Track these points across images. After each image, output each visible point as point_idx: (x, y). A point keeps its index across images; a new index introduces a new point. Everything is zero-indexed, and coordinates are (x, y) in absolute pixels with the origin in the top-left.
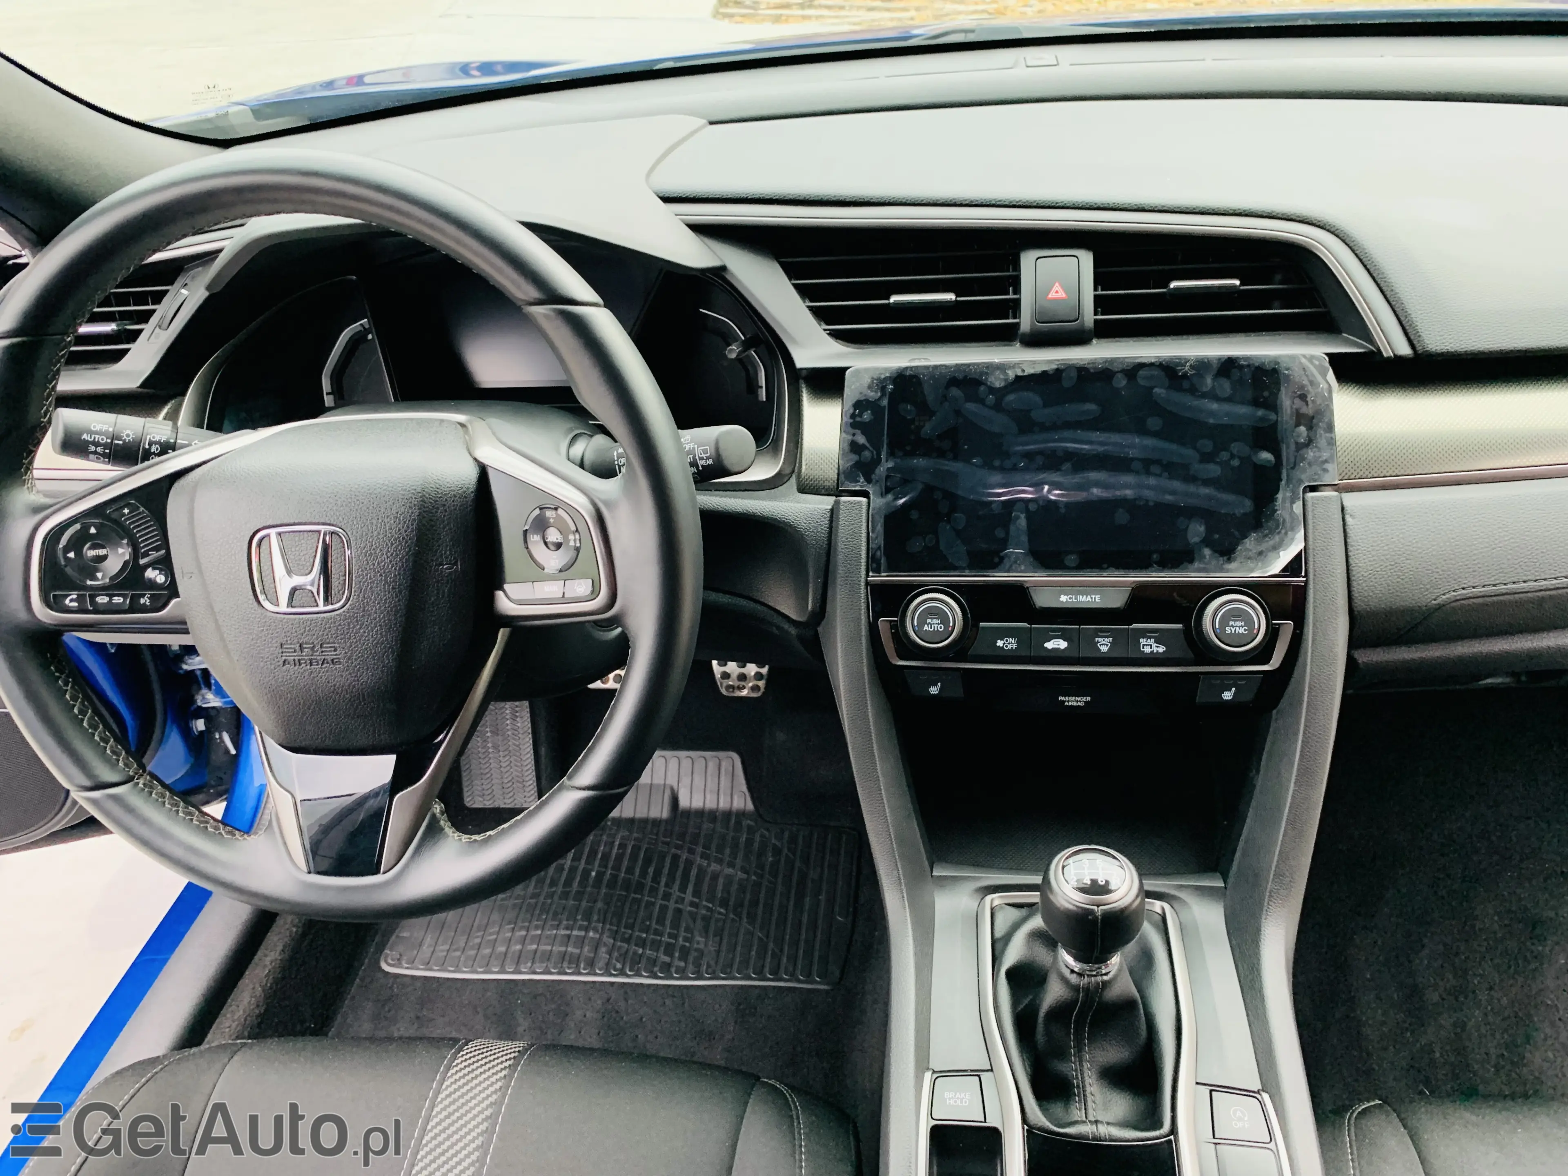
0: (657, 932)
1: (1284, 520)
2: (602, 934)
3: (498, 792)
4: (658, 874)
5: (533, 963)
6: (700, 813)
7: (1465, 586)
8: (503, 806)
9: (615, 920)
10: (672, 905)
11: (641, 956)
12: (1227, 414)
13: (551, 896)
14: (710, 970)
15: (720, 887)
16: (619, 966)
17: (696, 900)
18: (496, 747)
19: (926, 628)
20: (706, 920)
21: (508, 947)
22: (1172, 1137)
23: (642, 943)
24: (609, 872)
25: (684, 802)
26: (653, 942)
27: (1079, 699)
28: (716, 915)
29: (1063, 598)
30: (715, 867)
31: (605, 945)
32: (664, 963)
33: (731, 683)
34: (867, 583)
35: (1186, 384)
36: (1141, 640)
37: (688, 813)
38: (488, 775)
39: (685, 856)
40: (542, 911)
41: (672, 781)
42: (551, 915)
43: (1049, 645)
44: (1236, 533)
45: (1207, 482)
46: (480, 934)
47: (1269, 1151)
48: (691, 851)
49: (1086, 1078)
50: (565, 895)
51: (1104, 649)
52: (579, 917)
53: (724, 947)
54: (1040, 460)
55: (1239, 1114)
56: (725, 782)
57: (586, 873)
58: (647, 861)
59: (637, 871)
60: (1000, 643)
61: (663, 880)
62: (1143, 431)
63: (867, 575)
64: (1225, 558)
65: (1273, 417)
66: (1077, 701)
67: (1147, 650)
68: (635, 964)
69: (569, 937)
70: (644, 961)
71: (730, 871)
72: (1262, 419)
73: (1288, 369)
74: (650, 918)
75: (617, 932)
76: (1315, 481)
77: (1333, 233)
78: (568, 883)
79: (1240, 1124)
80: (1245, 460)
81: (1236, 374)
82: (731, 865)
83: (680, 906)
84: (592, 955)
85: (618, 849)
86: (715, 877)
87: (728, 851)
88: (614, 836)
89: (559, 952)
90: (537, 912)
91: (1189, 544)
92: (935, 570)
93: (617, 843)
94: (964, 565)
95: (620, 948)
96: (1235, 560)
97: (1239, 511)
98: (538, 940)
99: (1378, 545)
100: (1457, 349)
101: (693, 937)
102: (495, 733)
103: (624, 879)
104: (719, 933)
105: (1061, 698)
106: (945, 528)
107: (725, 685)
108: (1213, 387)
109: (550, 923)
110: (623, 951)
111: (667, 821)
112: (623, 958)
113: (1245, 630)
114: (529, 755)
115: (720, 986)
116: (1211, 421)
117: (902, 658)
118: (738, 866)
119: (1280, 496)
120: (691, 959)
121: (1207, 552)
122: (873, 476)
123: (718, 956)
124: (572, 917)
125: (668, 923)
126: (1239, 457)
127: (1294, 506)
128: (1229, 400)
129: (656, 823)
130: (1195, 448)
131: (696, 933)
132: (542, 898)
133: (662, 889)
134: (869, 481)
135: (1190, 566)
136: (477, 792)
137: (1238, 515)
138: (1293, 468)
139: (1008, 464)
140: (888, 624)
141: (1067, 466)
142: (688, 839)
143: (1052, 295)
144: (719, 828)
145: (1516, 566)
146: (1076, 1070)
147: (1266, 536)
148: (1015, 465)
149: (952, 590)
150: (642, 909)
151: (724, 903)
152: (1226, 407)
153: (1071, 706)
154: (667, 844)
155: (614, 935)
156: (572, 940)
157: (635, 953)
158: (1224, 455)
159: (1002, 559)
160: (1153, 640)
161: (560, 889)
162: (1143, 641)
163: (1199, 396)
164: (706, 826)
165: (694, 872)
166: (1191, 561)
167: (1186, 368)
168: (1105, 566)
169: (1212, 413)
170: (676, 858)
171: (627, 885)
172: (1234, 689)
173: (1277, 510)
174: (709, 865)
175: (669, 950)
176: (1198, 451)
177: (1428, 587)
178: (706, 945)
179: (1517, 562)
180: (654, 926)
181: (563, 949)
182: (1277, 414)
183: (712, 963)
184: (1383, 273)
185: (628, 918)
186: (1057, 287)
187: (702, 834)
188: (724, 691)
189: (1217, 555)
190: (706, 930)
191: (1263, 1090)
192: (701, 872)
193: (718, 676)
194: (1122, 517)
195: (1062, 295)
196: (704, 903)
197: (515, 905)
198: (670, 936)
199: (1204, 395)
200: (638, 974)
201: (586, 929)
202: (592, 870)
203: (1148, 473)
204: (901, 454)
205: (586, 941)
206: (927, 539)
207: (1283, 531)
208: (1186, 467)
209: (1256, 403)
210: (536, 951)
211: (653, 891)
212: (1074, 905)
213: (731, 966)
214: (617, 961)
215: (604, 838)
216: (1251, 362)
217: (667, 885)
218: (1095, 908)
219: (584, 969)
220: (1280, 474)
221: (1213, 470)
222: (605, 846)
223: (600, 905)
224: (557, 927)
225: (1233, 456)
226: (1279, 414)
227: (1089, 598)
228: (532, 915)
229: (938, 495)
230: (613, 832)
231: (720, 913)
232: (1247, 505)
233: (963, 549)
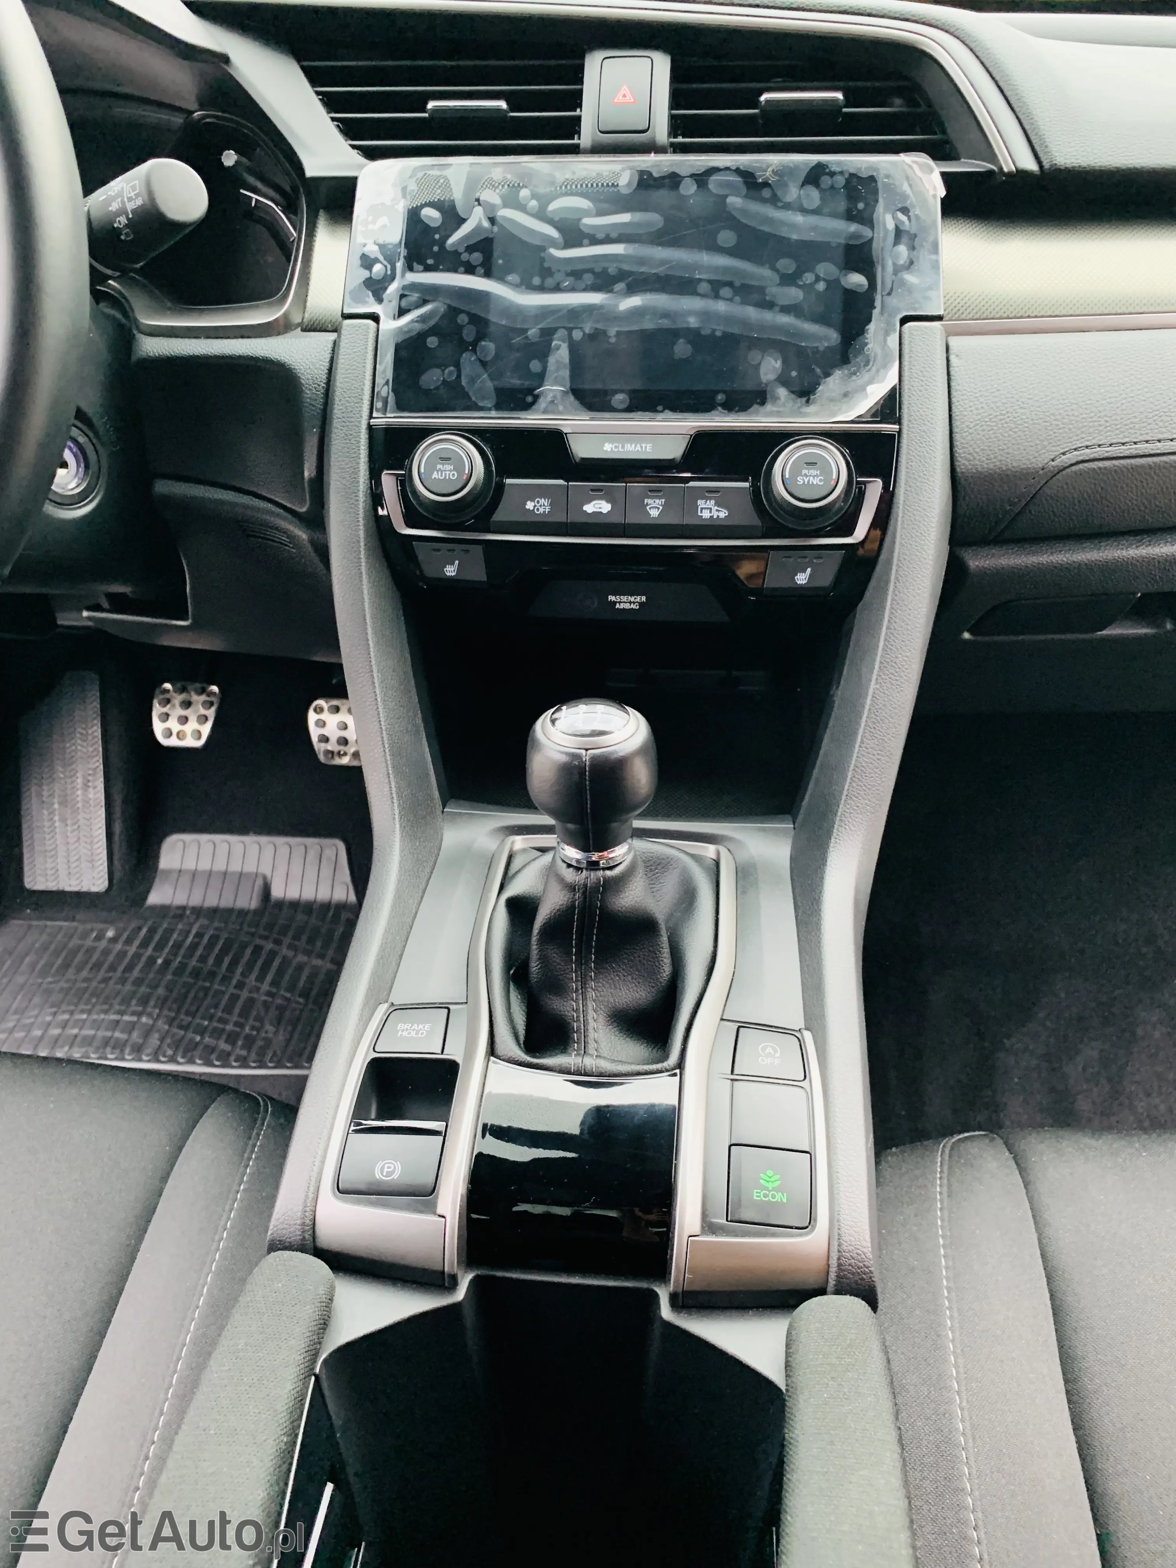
0: (221, 1020)
1: (875, 357)
2: (155, 1020)
3: (63, 872)
4: (234, 963)
5: (70, 1047)
6: (295, 905)
7: (1089, 443)
8: (67, 889)
9: (175, 1006)
10: (245, 994)
11: (197, 1044)
12: (814, 228)
13: (105, 980)
14: (275, 1059)
15: (303, 978)
16: (170, 1052)
17: (274, 990)
18: (63, 820)
19: (435, 475)
20: (281, 1009)
21: (46, 1031)
22: (678, 1071)
23: (202, 1032)
24: (179, 959)
25: (277, 892)
26: (215, 1029)
27: (632, 599)
28: (294, 1005)
29: (608, 447)
30: (301, 958)
31: (158, 1031)
32: (223, 1051)
33: (330, 748)
34: (370, 428)
35: (766, 193)
36: (699, 502)
37: (280, 904)
38: (53, 853)
39: (269, 946)
40: (93, 995)
41: (266, 869)
42: (101, 1000)
43: (589, 508)
44: (818, 370)
45: (786, 310)
46: (17, 1017)
47: (800, 1089)
48: (278, 942)
49: (591, 1021)
50: (123, 981)
51: (654, 513)
52: (134, 1002)
53: (296, 1036)
54: (588, 278)
55: (769, 1050)
56: (326, 872)
57: (152, 960)
58: (224, 951)
59: (211, 961)
60: (530, 505)
61: (239, 970)
62: (714, 247)
63: (371, 417)
64: (804, 399)
65: (866, 232)
66: (630, 603)
67: (706, 515)
68: (189, 1052)
69: (118, 1022)
70: (201, 1047)
71: (318, 962)
72: (855, 236)
73: (888, 176)
74: (216, 1007)
75: (174, 1019)
76: (915, 310)
77: (952, 34)
78: (129, 968)
79: (769, 1060)
80: (833, 284)
81: (826, 181)
82: (322, 956)
83: (255, 995)
84: (141, 1041)
85: (194, 937)
86: (300, 968)
87: (319, 944)
88: (191, 925)
89: (104, 1037)
90: (87, 995)
91: (762, 383)
92: (453, 410)
93: (194, 932)
94: (489, 406)
95: (174, 1035)
96: (814, 402)
97: (823, 345)
98: (82, 1024)
99: (987, 390)
100: (1089, 163)
101: (262, 1026)
102: (63, 803)
103: (194, 968)
104: (295, 1023)
105: (611, 598)
106: (467, 358)
107: (322, 749)
108: (799, 197)
109: (98, 1007)
110: (177, 1037)
111: (255, 912)
112: (176, 1045)
113: (820, 481)
114: (100, 831)
115: (285, 1076)
116: (795, 237)
117: (409, 525)
118: (328, 958)
119: (872, 327)
120: (255, 1048)
121: (782, 392)
122: (385, 296)
123: (286, 1046)
124: (126, 1001)
125: (237, 1011)
126: (824, 280)
127: (889, 339)
128: (815, 212)
129: (242, 913)
130: (774, 268)
131: (267, 1022)
132: (94, 984)
133: (237, 976)
134: (380, 300)
135: (762, 409)
136: (39, 872)
137: (821, 349)
138: (889, 294)
139: (550, 282)
140: (394, 478)
141: (620, 286)
142: (276, 928)
143: (619, 98)
144: (313, 921)
145: (1150, 421)
146: (577, 1011)
147: (855, 373)
148: (558, 284)
149: (473, 434)
150: (209, 998)
151: (305, 994)
152: (813, 220)
153: (624, 609)
154: (253, 934)
155: (171, 1022)
156: (121, 1025)
157: (191, 1040)
158: (809, 278)
159: (536, 398)
160: (713, 502)
161: (119, 973)
162: (701, 503)
163: (782, 207)
164: (300, 917)
165: (276, 963)
166: (763, 403)
167: (768, 174)
168: (660, 408)
169: (794, 226)
170: (258, 949)
171: (196, 973)
172: (809, 570)
173: (866, 344)
174: (295, 956)
175: (232, 1039)
176: (777, 271)
177: (1045, 443)
178: (276, 1033)
179: (1150, 415)
180: (220, 1014)
181: (109, 1034)
182: (872, 227)
183: (279, 1052)
184: (1007, 75)
185: (191, 1004)
186: (625, 90)
187: (294, 926)
188: (322, 758)
189: (793, 396)
190: (279, 1021)
191: (807, 1029)
192: (285, 962)
193: (315, 739)
194: (682, 349)
195: (629, 98)
196: (282, 992)
197: (62, 989)
198: (236, 1024)
199: (787, 206)
200: (191, 1061)
201: (140, 1014)
202: (158, 957)
203: (717, 296)
204: (421, 268)
205: (137, 1026)
206: (446, 371)
207: (874, 369)
208: (761, 290)
209: (851, 216)
210: (76, 1036)
211: (226, 979)
212: (562, 753)
213: (300, 1055)
214: (169, 1046)
215: (180, 926)
216: (845, 168)
217: (242, 974)
218: (583, 752)
219: (129, 1054)
220: (873, 301)
221: (794, 294)
222: (179, 934)
223: (161, 991)
224: (106, 1012)
225: (818, 279)
226: (875, 230)
227: (638, 448)
228: (81, 998)
229: (463, 319)
230: (192, 920)
231: (298, 1003)
232: (831, 337)
233: (490, 385)
